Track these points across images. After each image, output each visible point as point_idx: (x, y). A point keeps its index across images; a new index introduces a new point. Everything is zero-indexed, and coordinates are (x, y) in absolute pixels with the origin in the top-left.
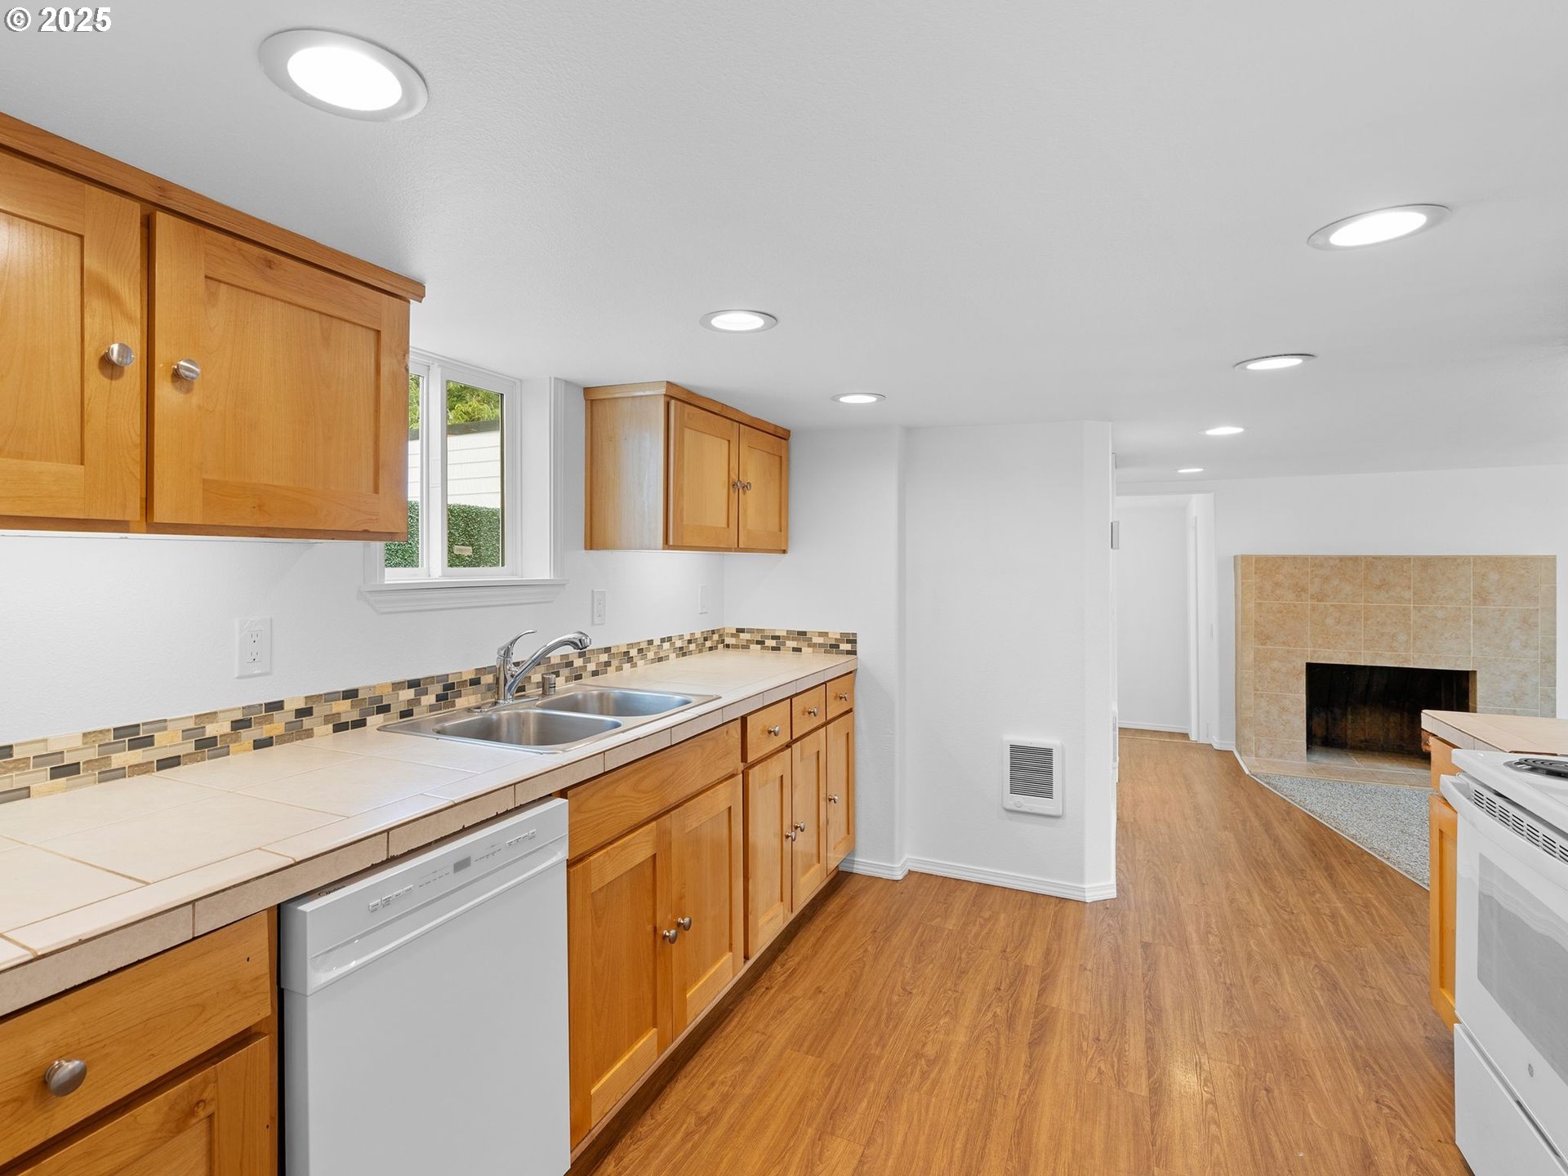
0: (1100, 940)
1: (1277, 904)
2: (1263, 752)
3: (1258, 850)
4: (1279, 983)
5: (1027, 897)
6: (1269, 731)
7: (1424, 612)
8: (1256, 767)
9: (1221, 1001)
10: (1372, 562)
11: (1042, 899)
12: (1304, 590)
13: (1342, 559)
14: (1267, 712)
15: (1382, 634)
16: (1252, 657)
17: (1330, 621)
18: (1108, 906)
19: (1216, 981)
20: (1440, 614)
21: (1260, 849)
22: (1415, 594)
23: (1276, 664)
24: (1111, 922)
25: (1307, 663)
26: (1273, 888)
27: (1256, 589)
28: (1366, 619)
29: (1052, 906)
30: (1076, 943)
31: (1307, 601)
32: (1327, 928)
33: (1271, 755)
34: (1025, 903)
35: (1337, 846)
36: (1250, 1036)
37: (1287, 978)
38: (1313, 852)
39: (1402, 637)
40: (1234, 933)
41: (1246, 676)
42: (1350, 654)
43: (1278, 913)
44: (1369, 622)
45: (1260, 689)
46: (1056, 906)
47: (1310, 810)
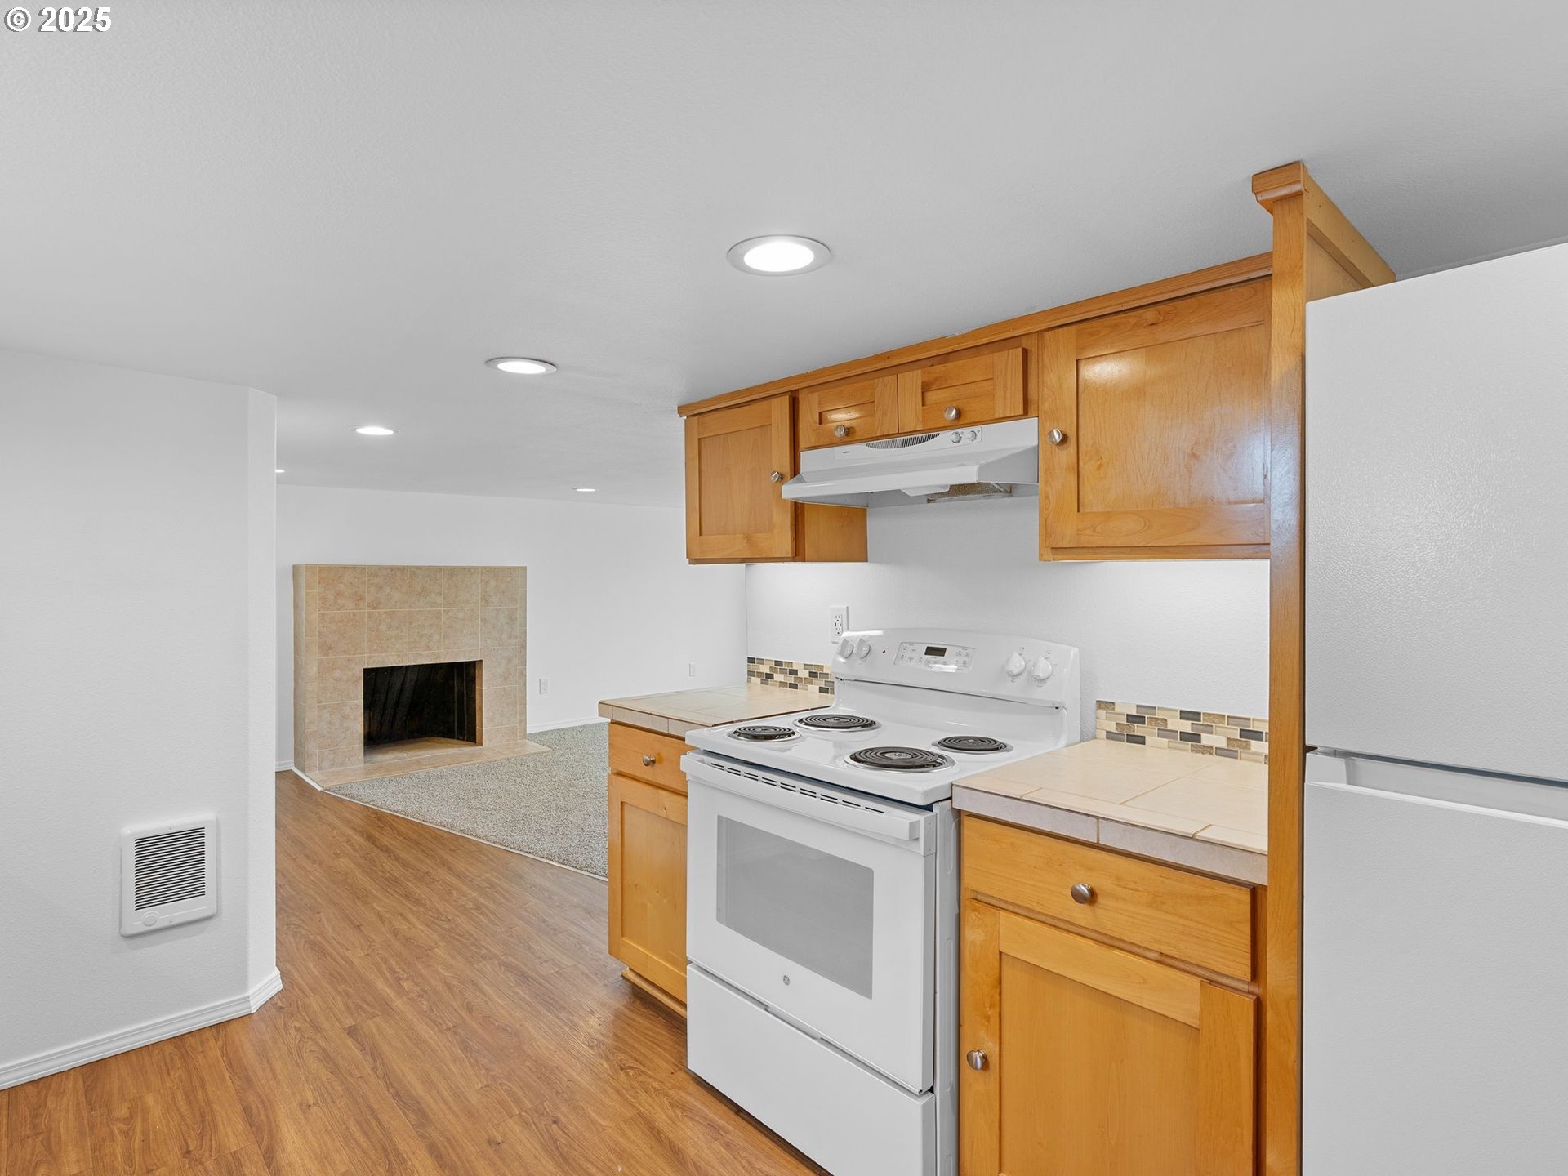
0: (300, 1054)
1: (432, 916)
2: (326, 764)
3: (380, 868)
4: (487, 1000)
5: (169, 1048)
6: (332, 742)
7: (450, 614)
8: (325, 781)
9: (459, 1051)
10: (414, 571)
11: (191, 1040)
12: (362, 598)
13: (392, 569)
14: (330, 723)
15: (422, 636)
16: (315, 669)
17: (383, 627)
18: (281, 1004)
19: (441, 1032)
20: (461, 615)
21: (382, 866)
22: (444, 598)
23: (337, 674)
24: (297, 1024)
25: (364, 669)
26: (418, 902)
27: (319, 600)
28: (410, 624)
29: (212, 1043)
30: (275, 1076)
31: (364, 609)
32: (482, 921)
33: (333, 765)
34: (172, 1060)
35: (435, 838)
36: (506, 1073)
37: (489, 990)
38: (423, 851)
39: (436, 637)
40: (420, 967)
41: (310, 689)
42: (398, 656)
43: (439, 926)
44: (412, 626)
45: (323, 700)
46: (216, 1040)
47: (394, 811)
